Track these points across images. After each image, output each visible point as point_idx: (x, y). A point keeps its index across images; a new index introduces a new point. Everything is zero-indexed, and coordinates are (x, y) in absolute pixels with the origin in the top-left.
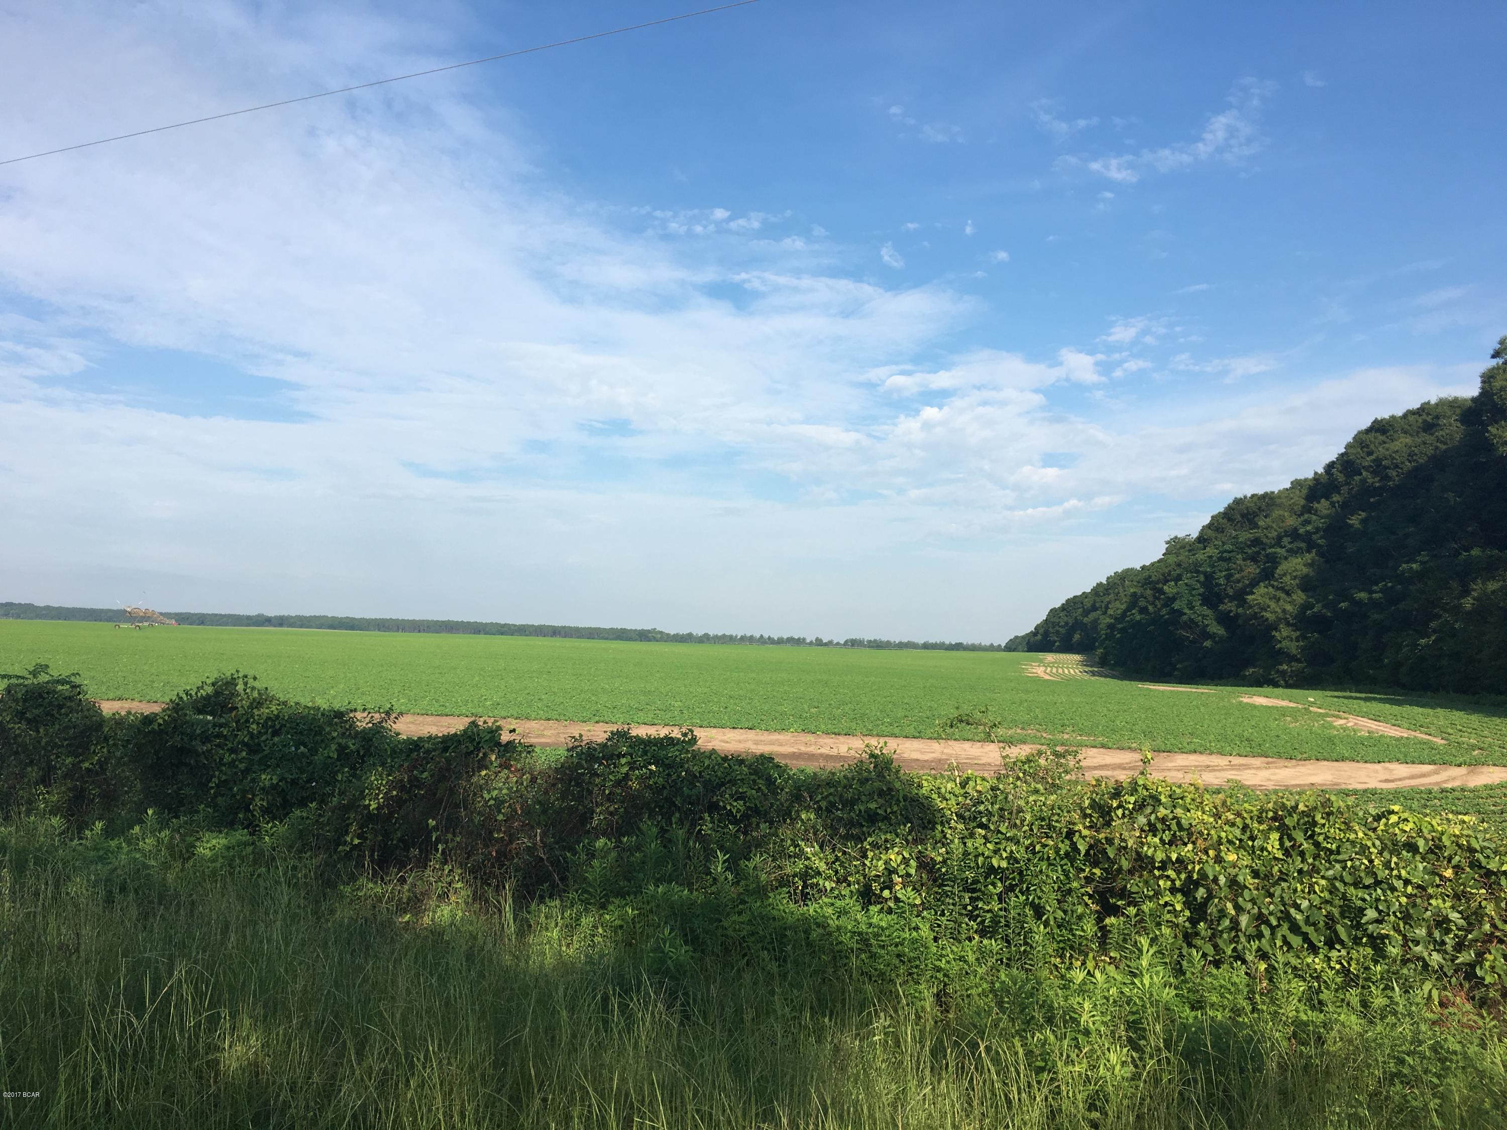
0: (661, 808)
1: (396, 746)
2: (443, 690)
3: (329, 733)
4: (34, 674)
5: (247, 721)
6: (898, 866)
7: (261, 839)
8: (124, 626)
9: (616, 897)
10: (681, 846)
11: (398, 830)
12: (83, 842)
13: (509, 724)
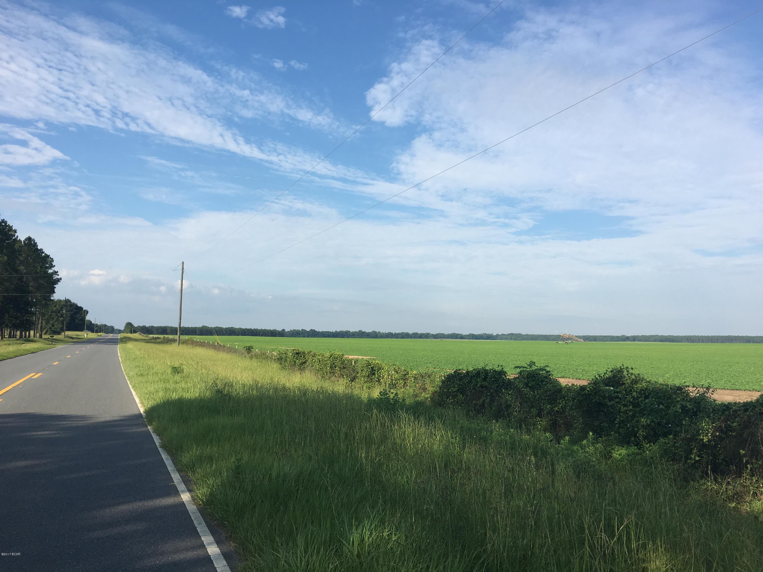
1: (715, 407)
2: (732, 375)
3: (675, 398)
4: (530, 365)
5: (631, 390)
7: (644, 452)
8: (560, 342)
11: (721, 454)
12: (561, 445)
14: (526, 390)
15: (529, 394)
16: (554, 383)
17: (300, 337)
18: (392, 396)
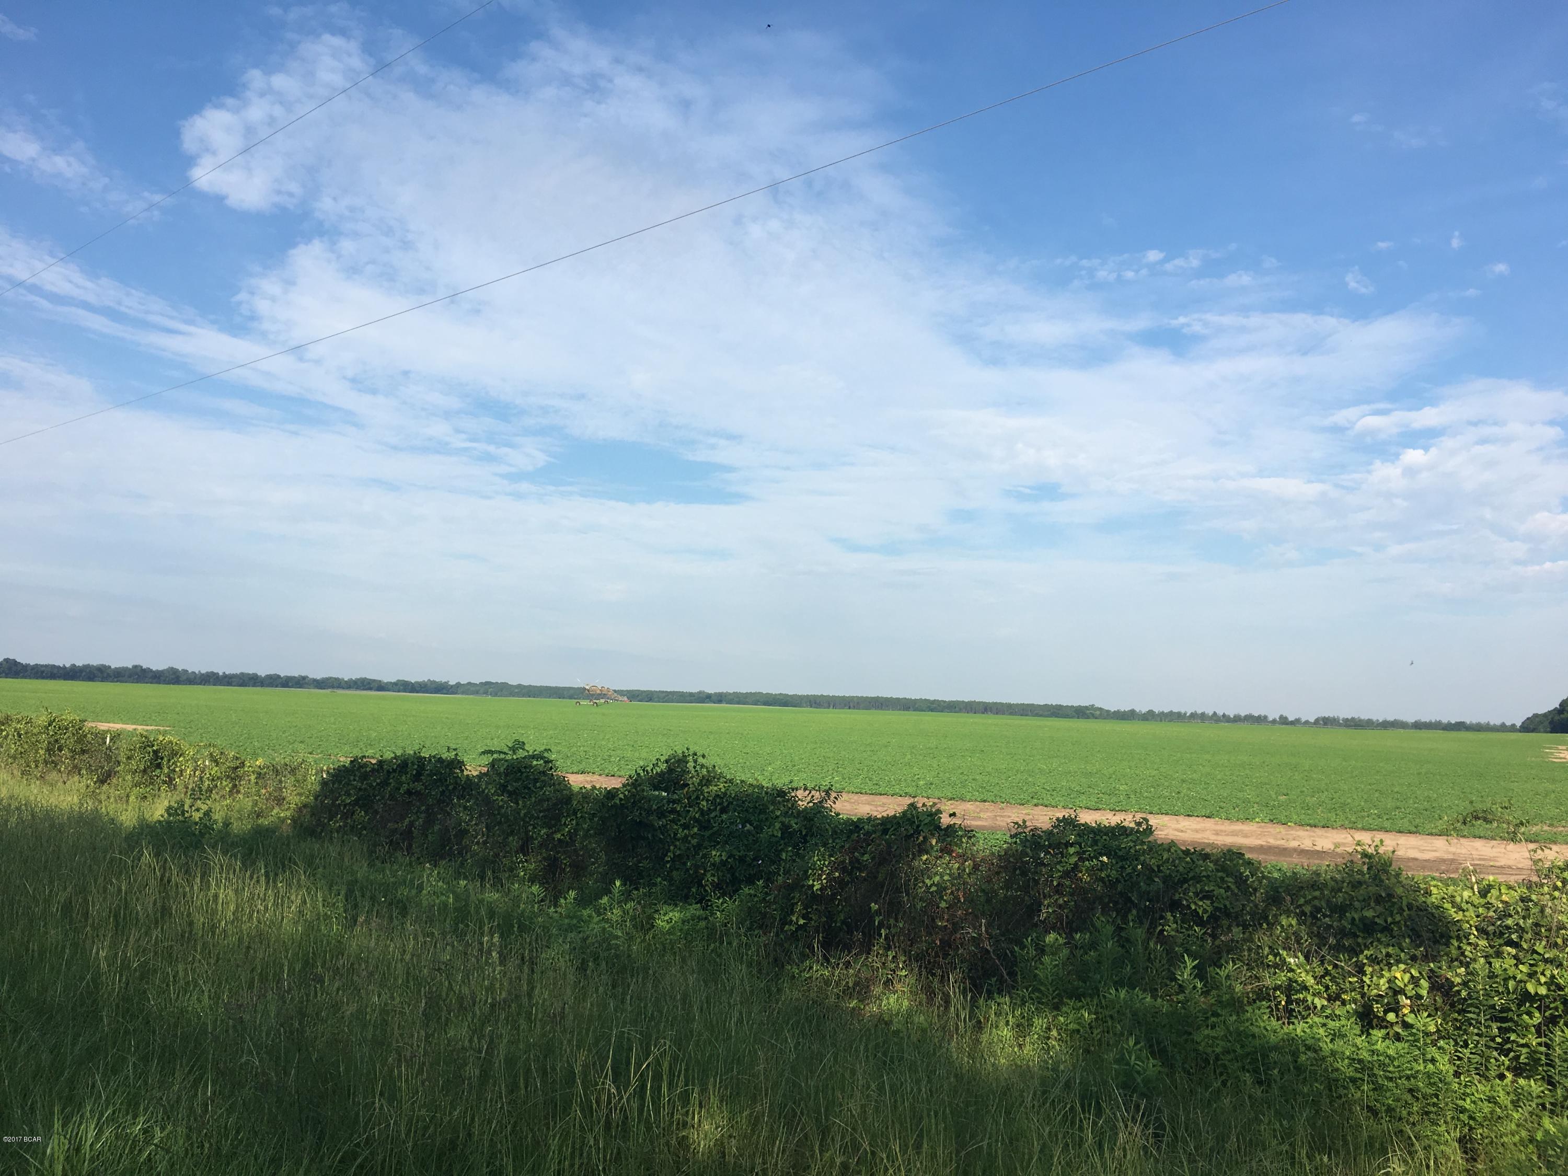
0: (1116, 903)
1: (836, 826)
2: (875, 768)
3: (773, 812)
4: (514, 750)
5: (698, 798)
6: (1405, 985)
7: (712, 914)
8: (583, 702)
9: (1071, 998)
10: (1140, 947)
11: (841, 912)
12: (559, 910)
13: (947, 807)
14: (501, 799)
15: (507, 808)
16: (559, 784)
18: (197, 816)
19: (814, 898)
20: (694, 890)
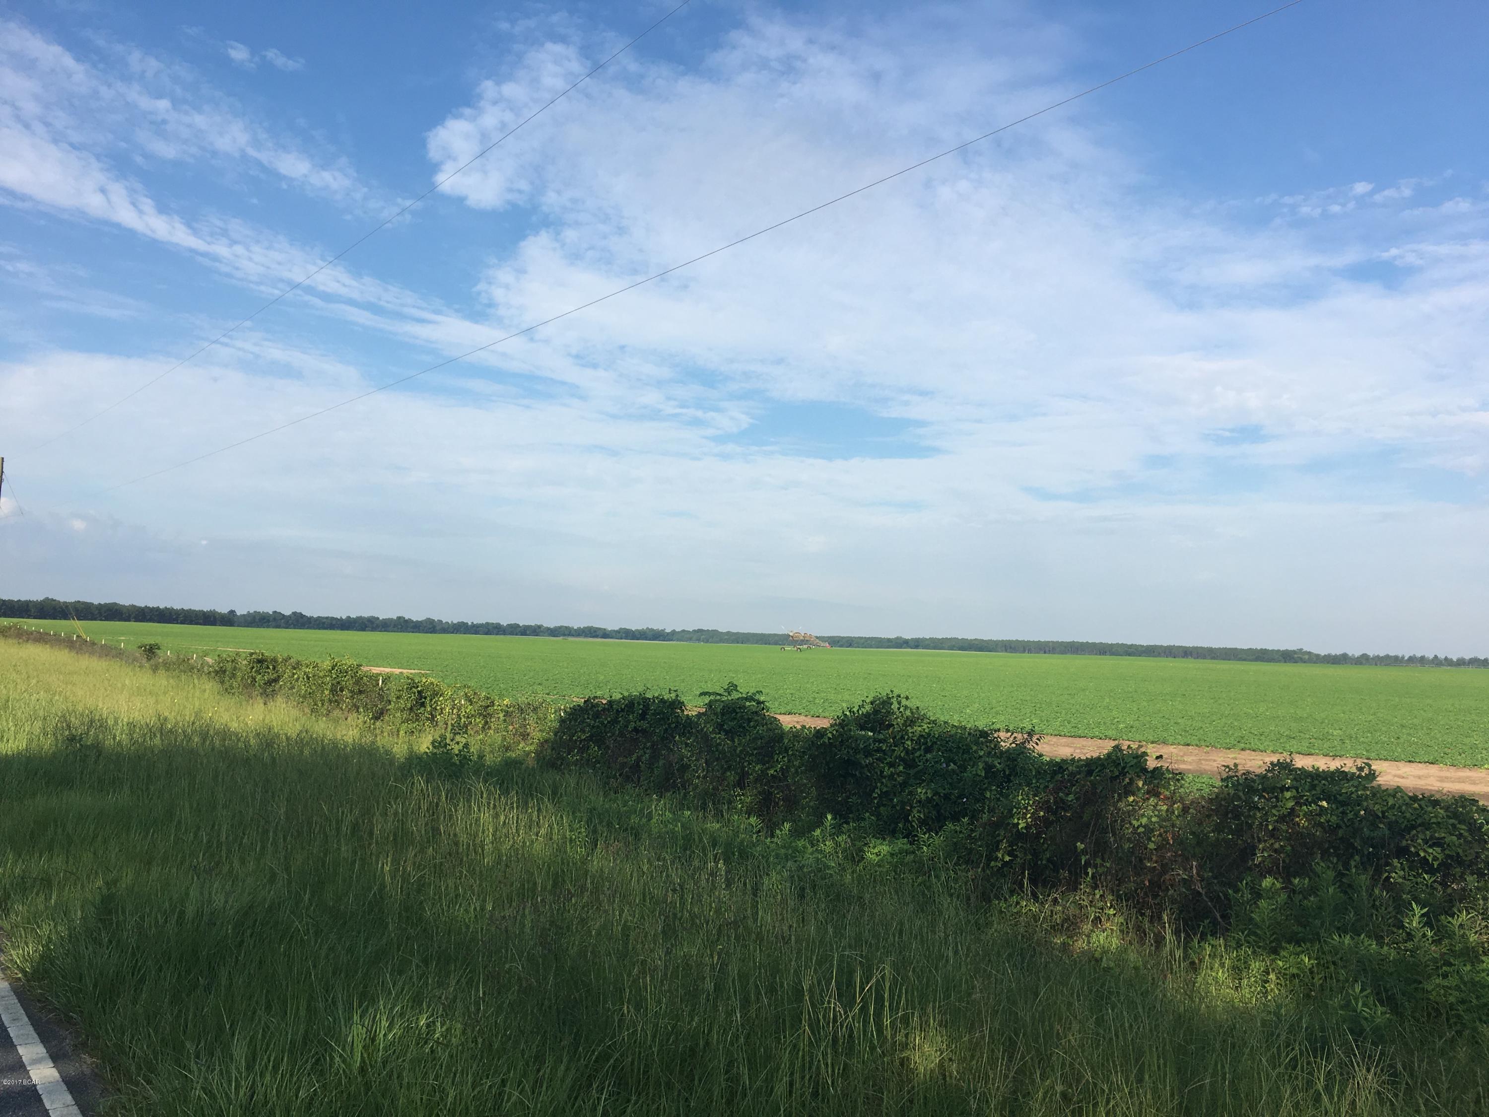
0: (1337, 849)
1: (1040, 767)
2: (1074, 711)
3: (976, 752)
4: (729, 690)
5: (902, 737)
7: (919, 848)
8: (788, 648)
9: (1289, 943)
10: (1364, 894)
11: (1047, 850)
12: (775, 840)
13: (1152, 751)
14: (719, 737)
15: (724, 745)
16: (771, 724)
17: (268, 627)
18: (456, 749)
19: (1020, 836)
20: (900, 825)
